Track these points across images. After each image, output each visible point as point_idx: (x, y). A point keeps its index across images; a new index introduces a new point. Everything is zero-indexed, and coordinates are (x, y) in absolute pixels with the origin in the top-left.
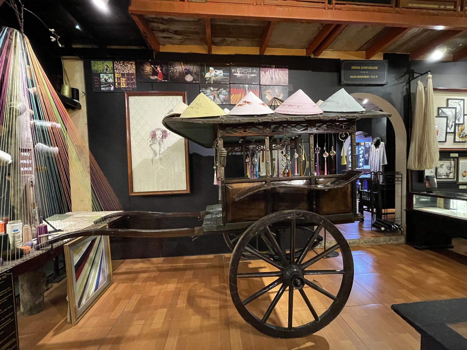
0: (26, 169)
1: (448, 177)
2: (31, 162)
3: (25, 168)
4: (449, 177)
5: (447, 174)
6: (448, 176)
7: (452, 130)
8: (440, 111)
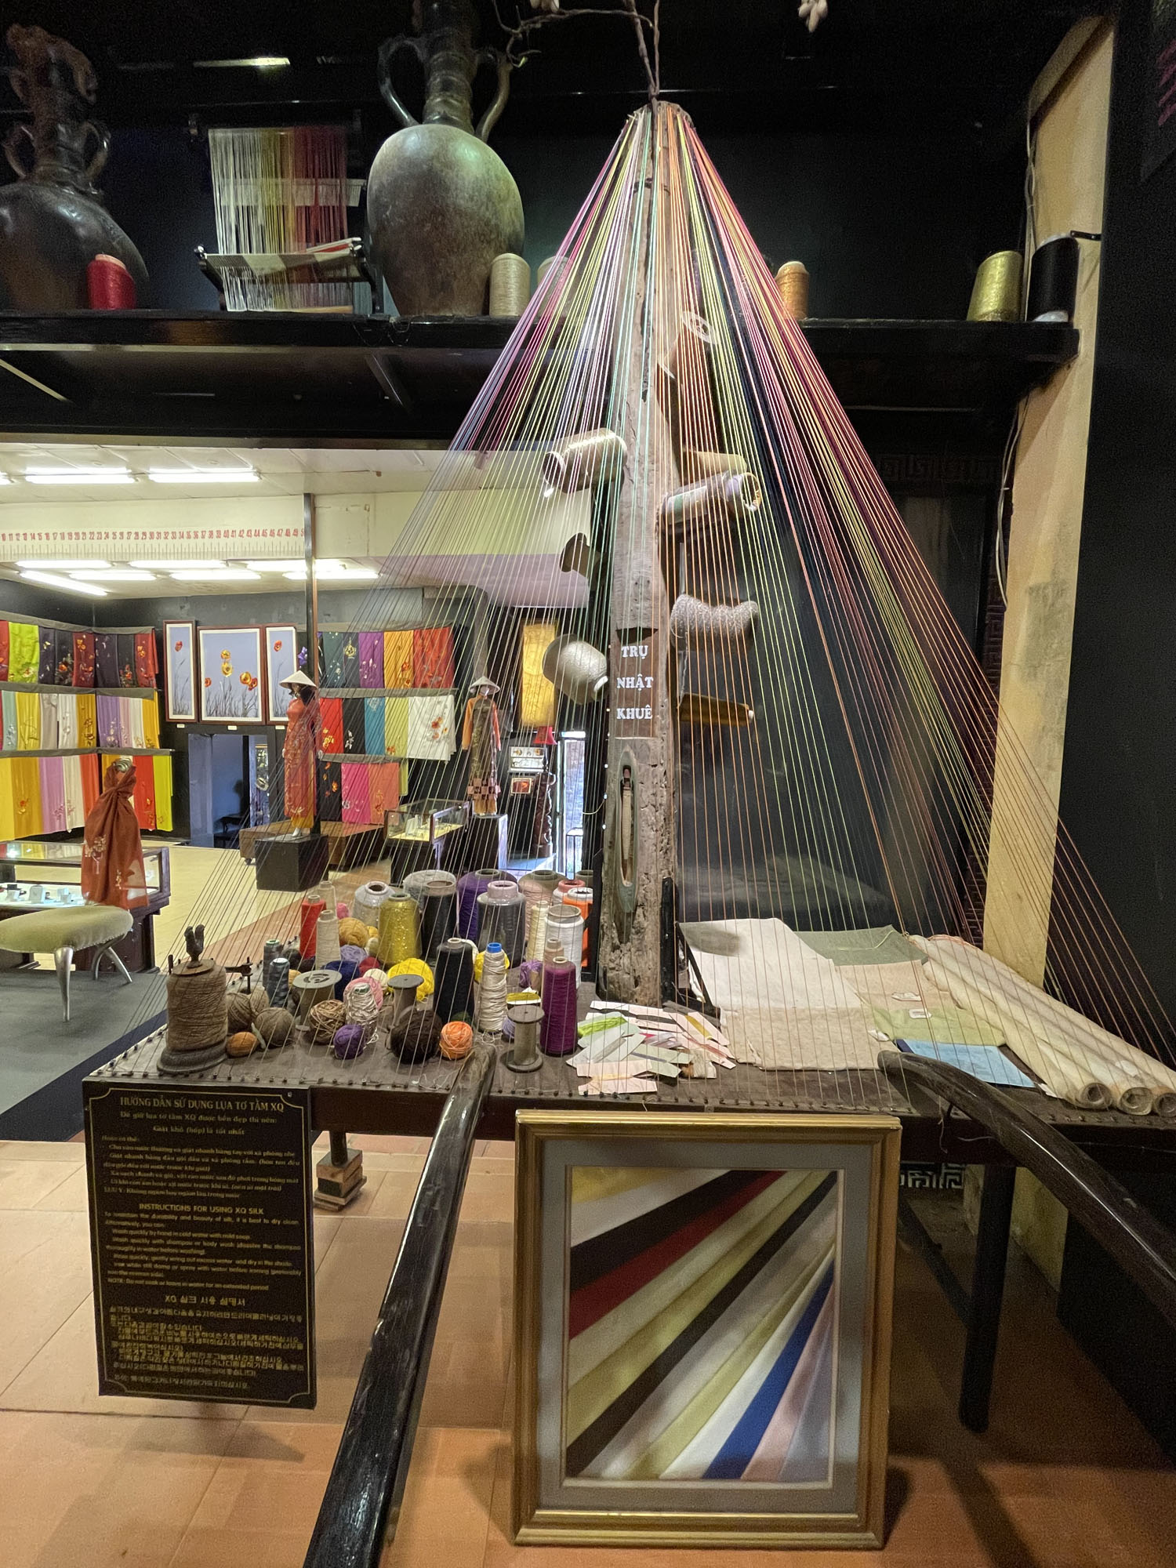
0: (633, 713)
2: (649, 686)
3: (628, 710)
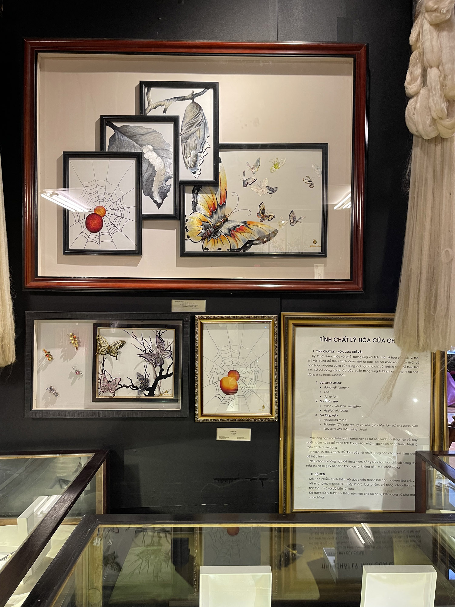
1: (151, 394)
4: (156, 392)
5: (144, 381)
6: (151, 391)
7: (168, 208)
8: (110, 132)
